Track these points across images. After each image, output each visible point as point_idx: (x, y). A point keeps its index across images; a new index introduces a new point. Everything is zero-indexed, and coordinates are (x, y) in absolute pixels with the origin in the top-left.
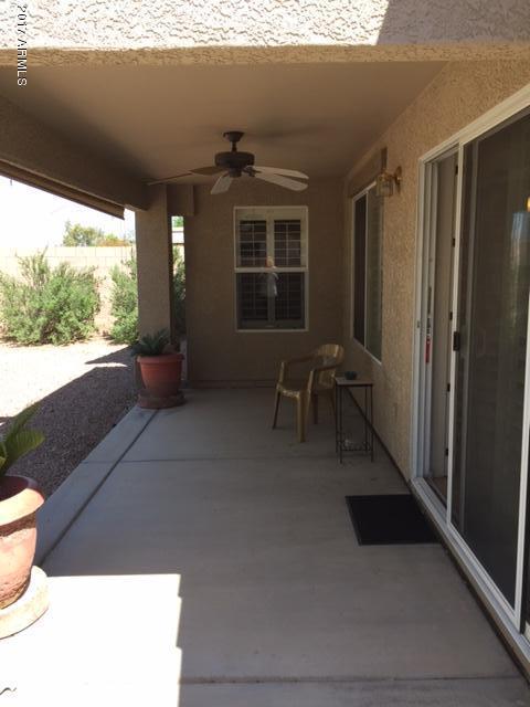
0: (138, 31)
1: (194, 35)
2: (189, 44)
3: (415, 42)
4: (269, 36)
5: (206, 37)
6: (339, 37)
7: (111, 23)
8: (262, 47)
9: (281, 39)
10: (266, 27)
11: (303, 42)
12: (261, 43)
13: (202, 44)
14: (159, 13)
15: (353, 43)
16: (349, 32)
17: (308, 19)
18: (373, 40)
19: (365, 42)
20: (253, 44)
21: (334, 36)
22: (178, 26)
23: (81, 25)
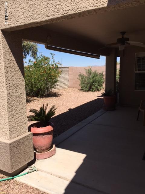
0: (49, 15)
1: (61, 13)
2: (60, 16)
3: (118, 3)
4: (78, 10)
5: (64, 13)
6: (96, 6)
7: (44, 14)
8: (77, 13)
9: (81, 10)
10: (77, 7)
11: (87, 9)
12: (76, 12)
13: (63, 15)
14: (54, 9)
15: (100, 7)
16: (99, 4)
17: (88, 3)
18: (106, 5)
19: (104, 6)
20: (75, 12)
21: (95, 6)
22: (58, 12)
23: (39, 15)
